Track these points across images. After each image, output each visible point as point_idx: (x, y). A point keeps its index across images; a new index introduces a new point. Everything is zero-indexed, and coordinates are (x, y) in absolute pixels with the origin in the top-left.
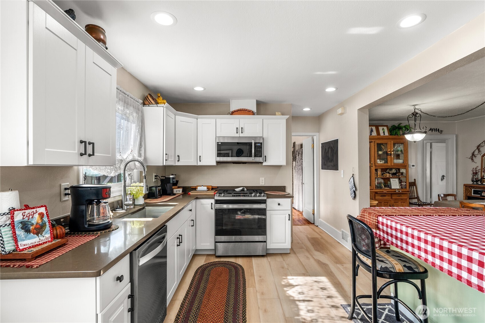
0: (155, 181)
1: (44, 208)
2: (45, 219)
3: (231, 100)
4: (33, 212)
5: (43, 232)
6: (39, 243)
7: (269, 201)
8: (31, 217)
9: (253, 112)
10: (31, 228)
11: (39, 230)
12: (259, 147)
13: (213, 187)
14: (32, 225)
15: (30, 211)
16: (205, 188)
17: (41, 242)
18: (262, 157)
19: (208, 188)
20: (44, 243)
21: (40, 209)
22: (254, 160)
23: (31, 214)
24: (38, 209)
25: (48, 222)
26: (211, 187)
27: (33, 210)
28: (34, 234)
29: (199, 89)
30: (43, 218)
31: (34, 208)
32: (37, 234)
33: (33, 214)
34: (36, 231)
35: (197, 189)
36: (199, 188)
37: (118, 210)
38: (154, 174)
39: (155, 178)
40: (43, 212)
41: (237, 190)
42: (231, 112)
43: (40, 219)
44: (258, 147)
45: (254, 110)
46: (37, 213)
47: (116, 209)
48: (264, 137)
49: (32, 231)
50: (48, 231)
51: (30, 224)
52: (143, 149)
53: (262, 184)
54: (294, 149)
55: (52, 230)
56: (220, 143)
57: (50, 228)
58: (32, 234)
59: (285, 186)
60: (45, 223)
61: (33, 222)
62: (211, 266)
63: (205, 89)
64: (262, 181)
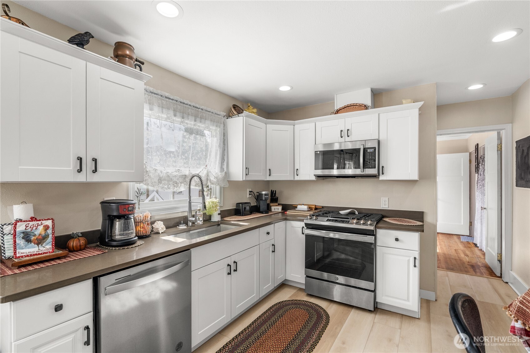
0: (249, 198)
1: (51, 221)
2: (50, 231)
3: (335, 96)
4: (38, 224)
5: (44, 243)
6: (38, 253)
7: (380, 233)
8: (34, 228)
9: (366, 106)
10: (33, 238)
11: (40, 241)
12: (372, 154)
13: (317, 207)
14: (35, 235)
15: (36, 223)
16: (305, 208)
17: (40, 252)
18: (375, 168)
19: (310, 208)
20: (44, 253)
21: (46, 222)
22: (364, 173)
23: (35, 226)
24: (43, 222)
25: (52, 234)
26: (314, 207)
27: (38, 222)
28: (35, 243)
29: (285, 89)
30: (47, 230)
31: (39, 220)
32: (38, 244)
33: (38, 226)
34: (37, 241)
35: (297, 208)
36: (299, 207)
37: (181, 225)
38: (248, 189)
39: (250, 194)
40: (48, 224)
41: (342, 212)
42: (335, 111)
43: (43, 231)
44: (369, 154)
45: (369, 102)
46: (43, 225)
47: (180, 224)
48: (380, 139)
49: (33, 241)
50: (50, 242)
51: (33, 234)
52: (225, 163)
53: (384, 206)
54: (476, 154)
55: (54, 242)
56: (318, 152)
57: (52, 240)
58: (33, 244)
59: (423, 212)
60: (49, 235)
61: (36, 233)
62: (292, 304)
63: (292, 88)
64: (384, 202)
